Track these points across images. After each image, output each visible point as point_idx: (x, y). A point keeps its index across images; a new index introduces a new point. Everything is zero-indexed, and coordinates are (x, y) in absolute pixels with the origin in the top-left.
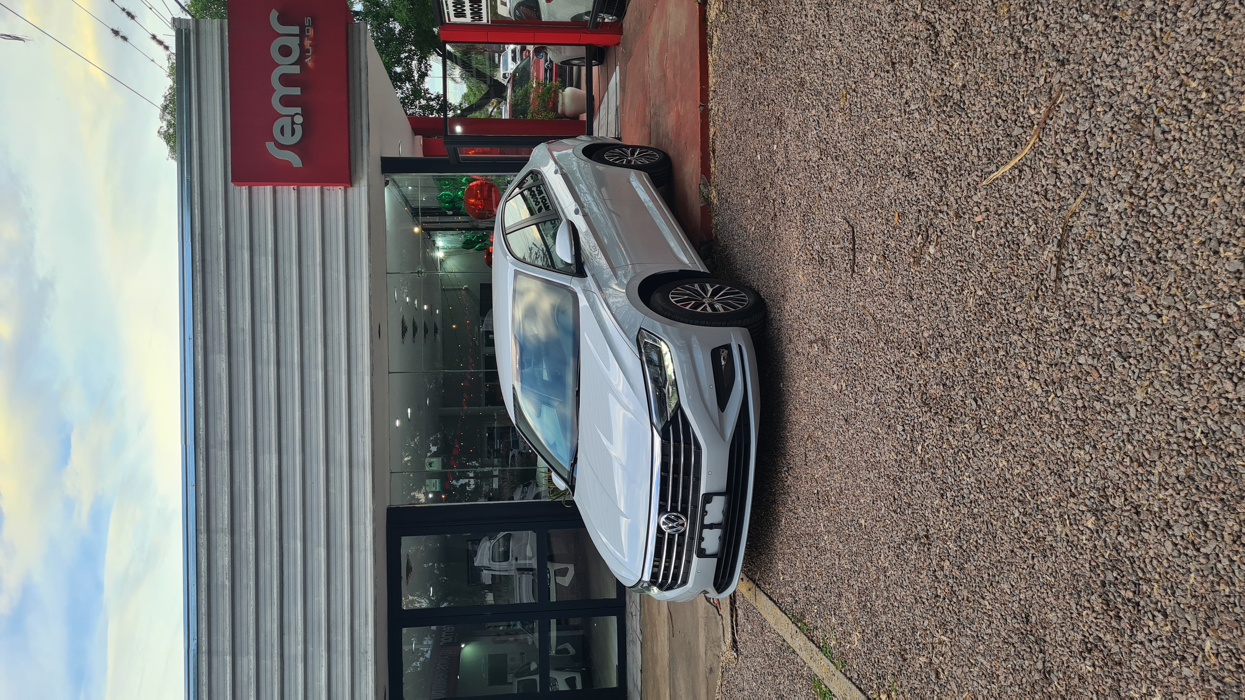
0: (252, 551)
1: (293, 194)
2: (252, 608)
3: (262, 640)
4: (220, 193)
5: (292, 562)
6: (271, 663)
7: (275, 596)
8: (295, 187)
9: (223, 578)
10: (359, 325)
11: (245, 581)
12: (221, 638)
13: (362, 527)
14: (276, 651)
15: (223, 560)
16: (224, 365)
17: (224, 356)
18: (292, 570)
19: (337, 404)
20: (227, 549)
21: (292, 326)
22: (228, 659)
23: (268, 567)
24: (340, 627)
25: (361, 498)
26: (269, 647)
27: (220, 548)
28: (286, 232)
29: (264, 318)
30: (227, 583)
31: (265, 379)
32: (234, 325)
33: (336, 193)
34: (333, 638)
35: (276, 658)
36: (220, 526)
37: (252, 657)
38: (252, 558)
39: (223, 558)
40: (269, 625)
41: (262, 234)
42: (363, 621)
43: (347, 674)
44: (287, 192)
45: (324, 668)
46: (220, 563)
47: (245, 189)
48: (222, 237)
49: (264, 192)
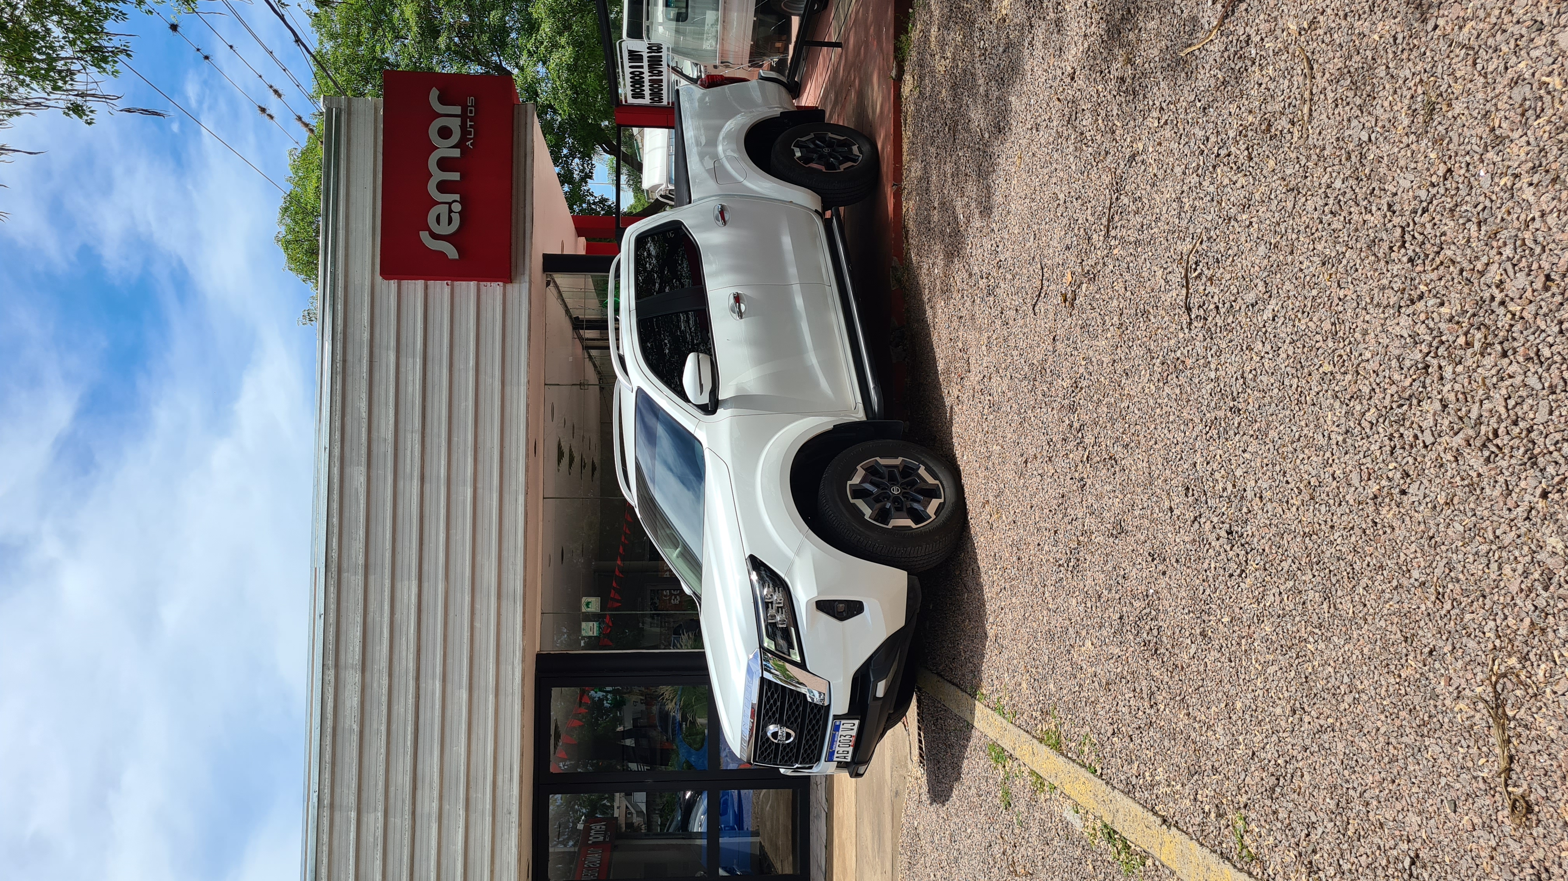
0: (385, 691)
1: (447, 290)
2: (382, 757)
3: (392, 794)
4: (367, 288)
5: (429, 705)
6: (401, 822)
7: (409, 743)
8: (449, 282)
9: (350, 721)
10: (514, 437)
11: (375, 726)
12: (346, 791)
13: (510, 668)
14: (407, 808)
15: (351, 700)
16: (363, 479)
17: (363, 469)
18: (429, 714)
19: (486, 526)
20: (358, 688)
21: (439, 436)
22: (353, 815)
23: (403, 710)
24: (480, 782)
25: (510, 634)
26: (399, 803)
27: (349, 687)
28: (437, 334)
29: (409, 427)
30: (356, 727)
31: (407, 495)
32: (374, 435)
33: (494, 290)
34: (473, 794)
35: (407, 816)
36: (350, 661)
37: (379, 814)
38: (384, 699)
39: (351, 698)
40: (400, 777)
41: (411, 335)
42: (507, 776)
43: (486, 838)
44: (441, 289)
45: (460, 830)
46: (348, 704)
47: (393, 284)
48: (366, 336)
49: (415, 288)
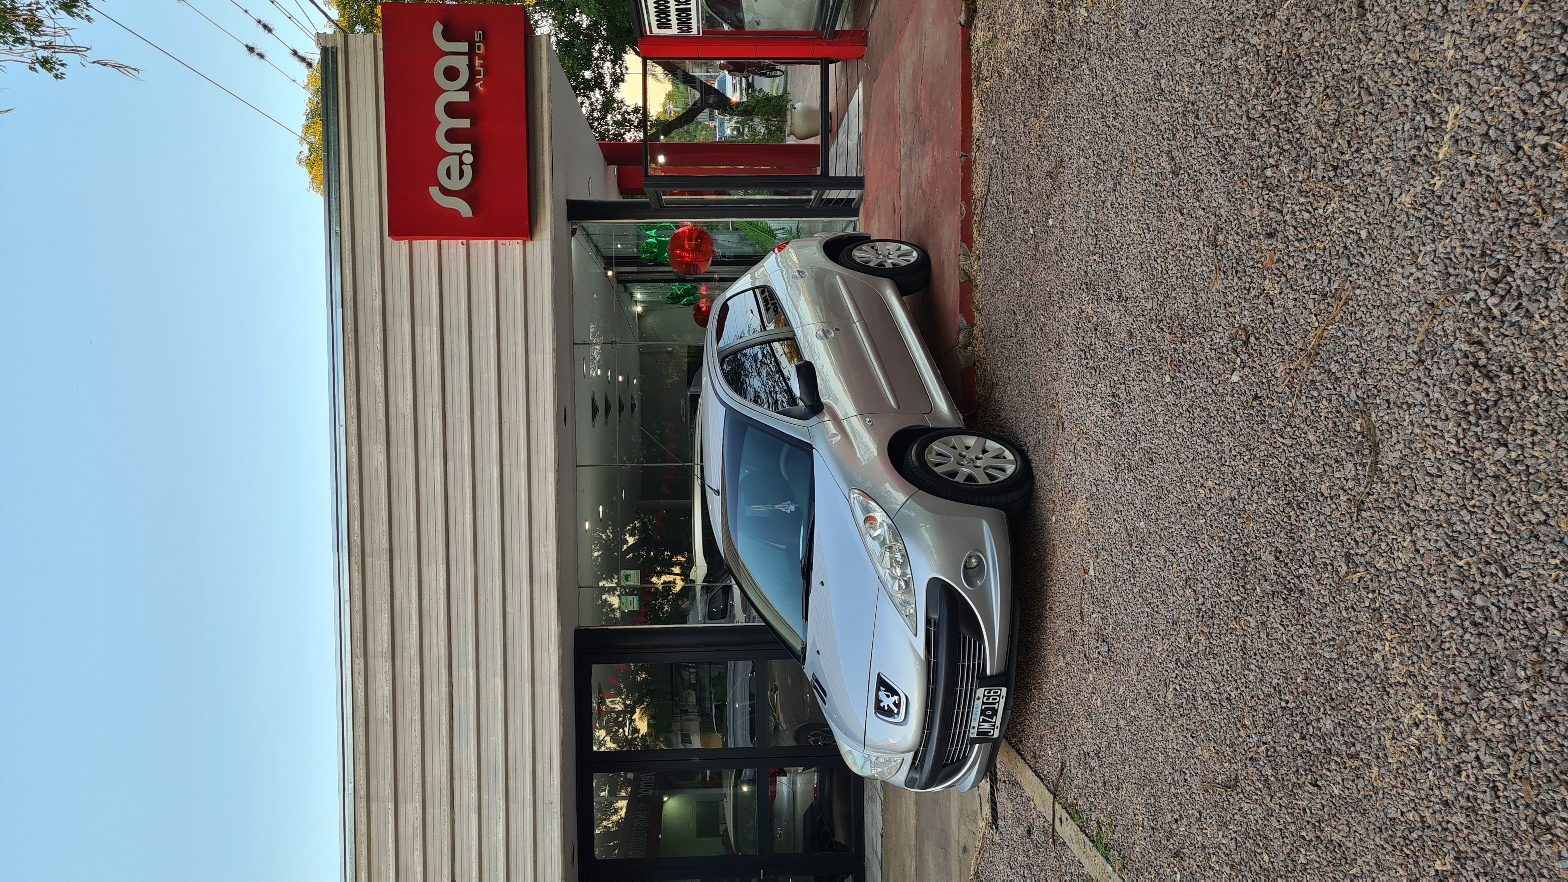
0: (417, 680)
1: (462, 250)
2: (417, 747)
3: (429, 786)
4: (375, 249)
5: (463, 694)
6: (439, 812)
7: (444, 733)
8: (465, 241)
9: (382, 710)
10: (541, 410)
11: (408, 715)
12: (381, 782)
13: (545, 655)
14: (445, 799)
15: (382, 690)
16: (382, 458)
17: (382, 447)
18: (463, 704)
19: (515, 506)
20: (389, 677)
21: (461, 411)
22: (391, 806)
23: (436, 699)
24: (519, 772)
25: (544, 620)
26: (437, 794)
27: (379, 676)
28: (454, 297)
29: (428, 401)
30: (389, 717)
31: (430, 474)
32: (392, 410)
33: (512, 248)
34: (512, 785)
35: (446, 807)
36: (379, 649)
37: (417, 805)
38: (417, 688)
39: (382, 687)
40: (437, 767)
41: (425, 300)
42: (547, 766)
43: (528, 828)
44: (455, 248)
45: (501, 820)
46: (379, 694)
47: (404, 244)
48: (378, 303)
49: (426, 248)
